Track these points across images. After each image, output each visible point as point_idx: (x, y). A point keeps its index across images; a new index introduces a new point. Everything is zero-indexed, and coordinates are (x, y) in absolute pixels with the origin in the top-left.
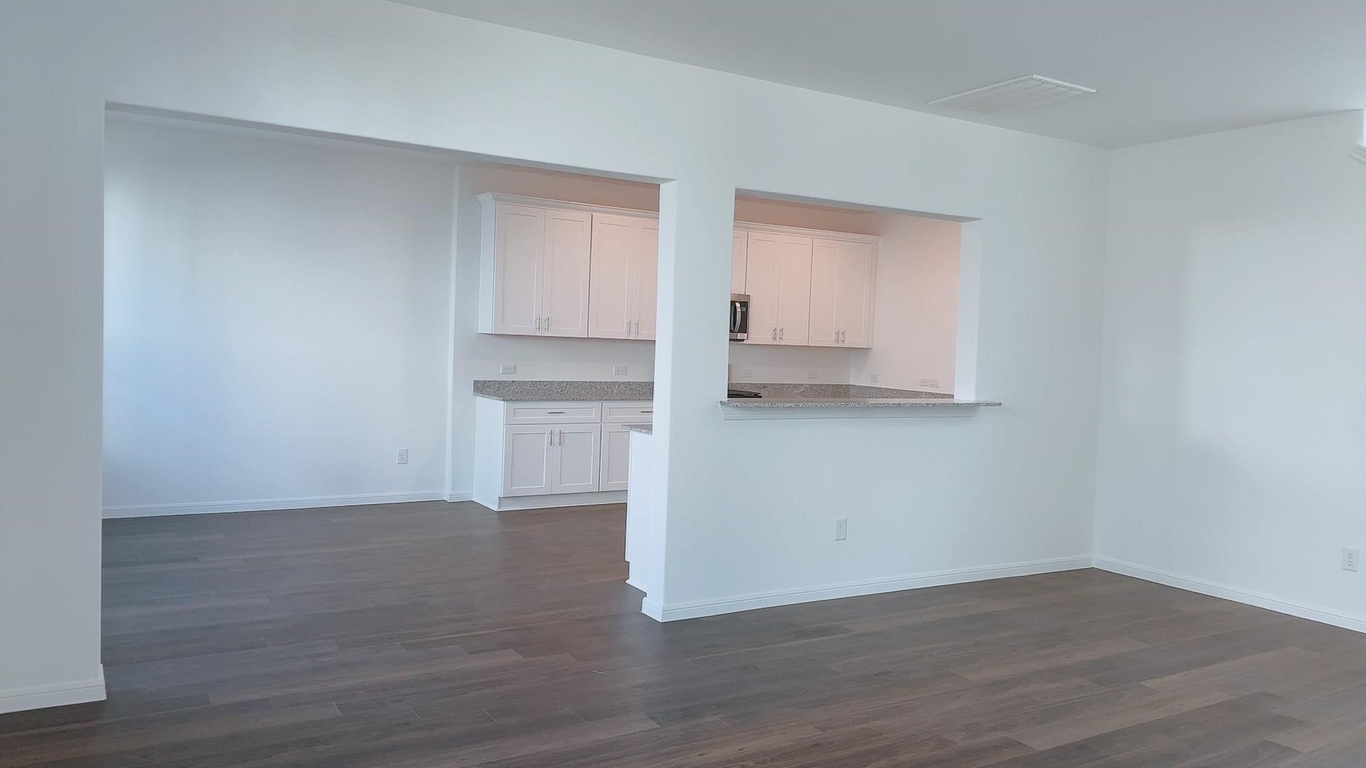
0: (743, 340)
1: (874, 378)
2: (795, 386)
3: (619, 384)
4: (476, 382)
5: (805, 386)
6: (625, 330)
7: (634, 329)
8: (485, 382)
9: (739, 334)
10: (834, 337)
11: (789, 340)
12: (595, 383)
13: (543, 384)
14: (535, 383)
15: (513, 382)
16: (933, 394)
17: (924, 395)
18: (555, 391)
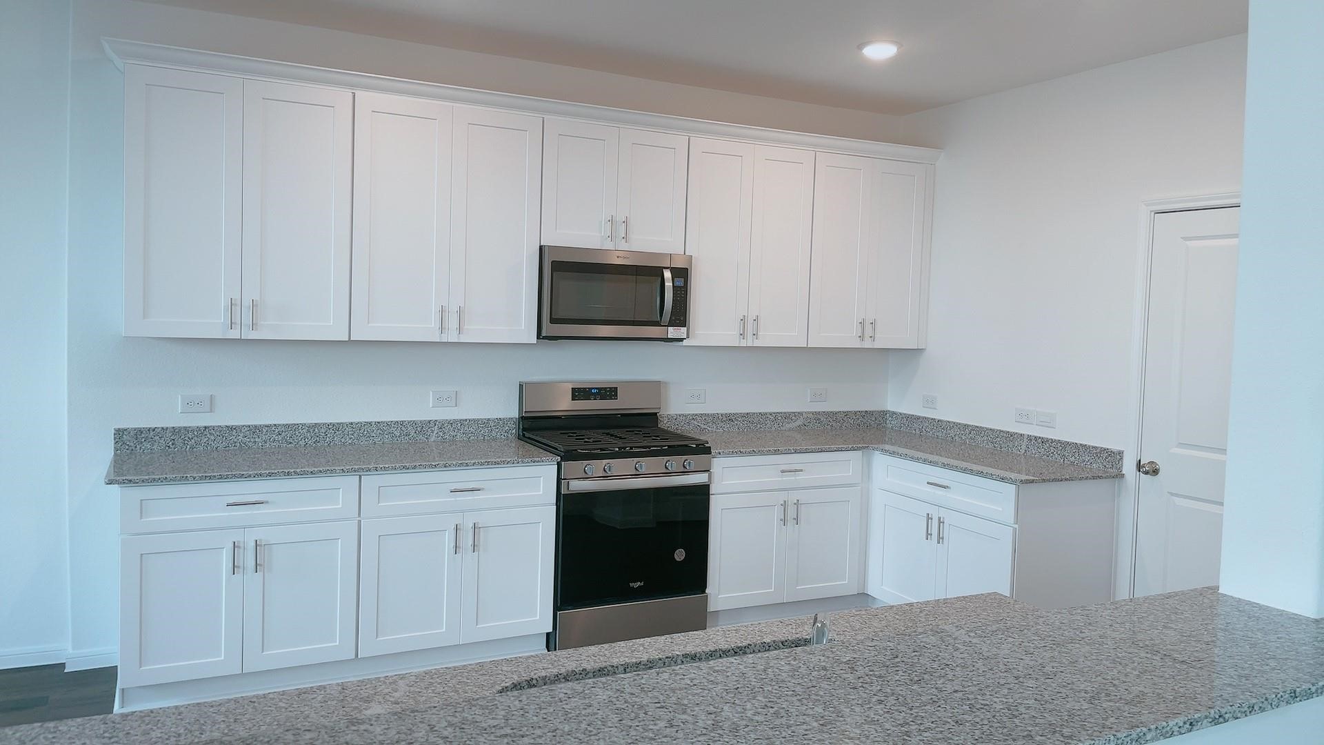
0: (681, 340)
1: (930, 402)
2: (788, 416)
3: (442, 425)
4: (119, 433)
5: (805, 416)
6: (434, 323)
7: (453, 323)
8: (140, 431)
9: (670, 329)
10: (856, 330)
11: (768, 339)
12: (388, 424)
13: (274, 431)
14: (255, 430)
15: (205, 427)
16: (1044, 441)
17: (1025, 440)
18: (302, 443)
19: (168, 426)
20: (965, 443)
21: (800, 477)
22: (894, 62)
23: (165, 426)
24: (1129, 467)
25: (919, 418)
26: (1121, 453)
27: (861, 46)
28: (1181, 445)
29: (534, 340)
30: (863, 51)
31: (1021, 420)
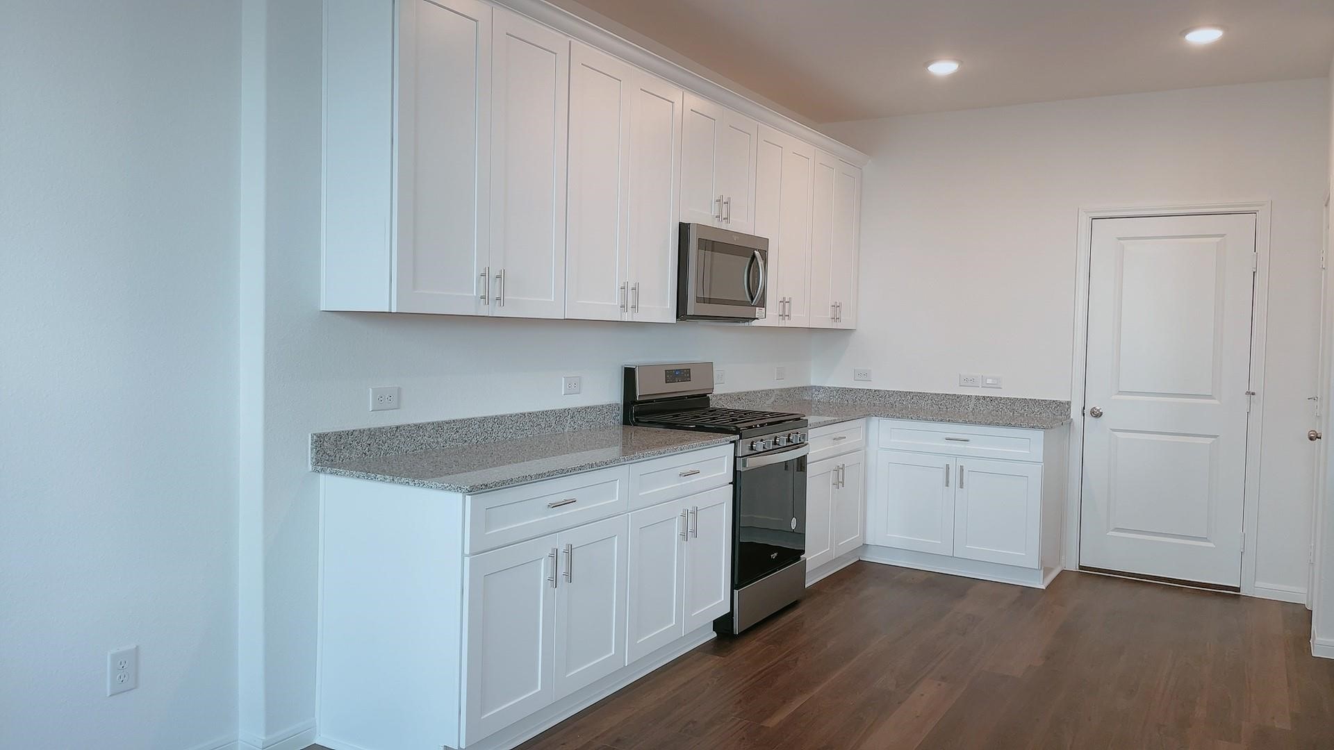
3: (573, 414)
6: (618, 302)
7: (630, 299)
8: (339, 435)
9: (757, 309)
11: (793, 320)
12: (537, 415)
13: (453, 428)
14: (439, 427)
15: (397, 428)
16: (992, 399)
17: (973, 400)
18: (474, 441)
19: (364, 427)
20: (907, 408)
21: (843, 443)
22: (953, 77)
23: (362, 427)
24: (1075, 413)
25: (851, 390)
26: (1069, 403)
27: (927, 64)
28: (1121, 393)
29: (673, 319)
30: (929, 68)
31: (966, 384)
